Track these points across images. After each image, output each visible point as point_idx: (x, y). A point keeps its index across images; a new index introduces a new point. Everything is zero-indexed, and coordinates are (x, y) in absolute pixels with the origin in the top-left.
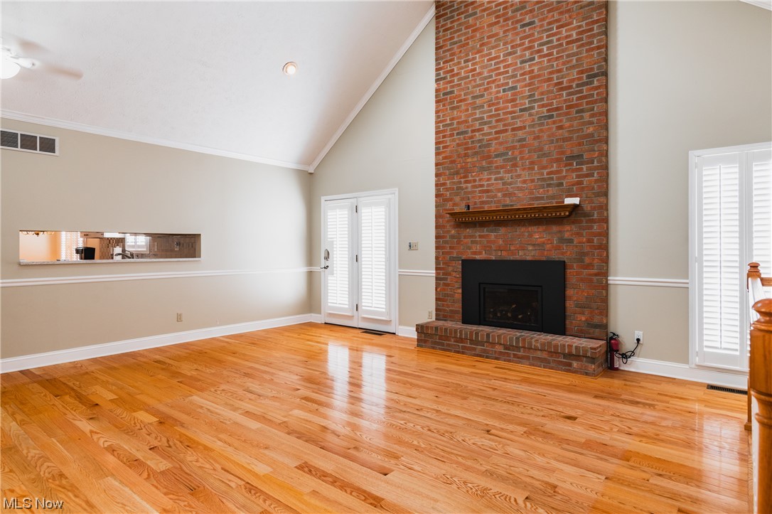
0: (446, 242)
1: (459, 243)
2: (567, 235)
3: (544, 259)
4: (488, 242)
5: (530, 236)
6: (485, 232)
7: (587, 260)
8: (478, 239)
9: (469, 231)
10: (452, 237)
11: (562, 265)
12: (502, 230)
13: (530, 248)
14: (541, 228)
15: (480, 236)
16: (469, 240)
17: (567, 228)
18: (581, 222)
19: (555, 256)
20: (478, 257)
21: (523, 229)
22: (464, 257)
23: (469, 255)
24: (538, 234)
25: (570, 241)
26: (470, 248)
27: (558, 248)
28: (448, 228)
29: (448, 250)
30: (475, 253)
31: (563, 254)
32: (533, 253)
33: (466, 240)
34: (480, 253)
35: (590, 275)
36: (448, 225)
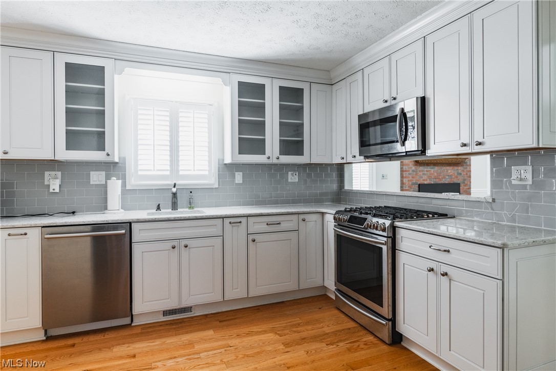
0: (410, 174)
1: (416, 174)
2: (460, 171)
3: (452, 182)
4: (430, 174)
5: (447, 171)
6: (429, 168)
7: (466, 183)
8: (426, 173)
9: (421, 168)
10: (413, 171)
11: (459, 184)
12: (436, 168)
13: (447, 177)
14: (451, 168)
15: (427, 171)
16: (422, 173)
17: (460, 168)
18: (464, 166)
19: (456, 181)
20: (426, 183)
21: (445, 168)
22: (419, 183)
23: (421, 182)
24: (450, 170)
25: (461, 174)
26: (422, 177)
27: (457, 177)
28: (411, 166)
29: (411, 179)
30: (424, 180)
31: (458, 180)
32: (448, 180)
33: (420, 173)
34: (427, 180)
35: (467, 189)
36: (411, 164)
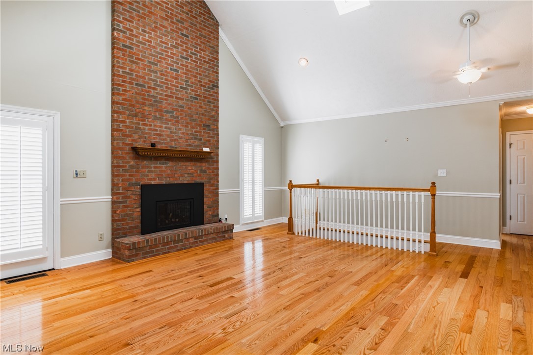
0: (126, 171)
1: (137, 171)
2: (204, 168)
3: (193, 182)
4: (160, 171)
5: (186, 168)
6: (158, 164)
7: (212, 182)
8: (153, 169)
9: (146, 163)
10: (132, 167)
11: (201, 185)
12: (170, 164)
13: (186, 176)
14: (192, 164)
15: (155, 167)
16: (147, 170)
17: (204, 164)
18: (209, 162)
19: (198, 180)
20: (153, 183)
21: (182, 164)
22: (142, 183)
23: (146, 181)
24: (191, 167)
25: (205, 172)
26: (147, 176)
27: (200, 175)
28: (127, 159)
29: (128, 177)
30: (150, 179)
31: (202, 179)
32: (188, 178)
33: (143, 170)
34: (155, 179)
35: (213, 190)
36: (127, 157)
